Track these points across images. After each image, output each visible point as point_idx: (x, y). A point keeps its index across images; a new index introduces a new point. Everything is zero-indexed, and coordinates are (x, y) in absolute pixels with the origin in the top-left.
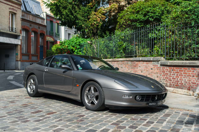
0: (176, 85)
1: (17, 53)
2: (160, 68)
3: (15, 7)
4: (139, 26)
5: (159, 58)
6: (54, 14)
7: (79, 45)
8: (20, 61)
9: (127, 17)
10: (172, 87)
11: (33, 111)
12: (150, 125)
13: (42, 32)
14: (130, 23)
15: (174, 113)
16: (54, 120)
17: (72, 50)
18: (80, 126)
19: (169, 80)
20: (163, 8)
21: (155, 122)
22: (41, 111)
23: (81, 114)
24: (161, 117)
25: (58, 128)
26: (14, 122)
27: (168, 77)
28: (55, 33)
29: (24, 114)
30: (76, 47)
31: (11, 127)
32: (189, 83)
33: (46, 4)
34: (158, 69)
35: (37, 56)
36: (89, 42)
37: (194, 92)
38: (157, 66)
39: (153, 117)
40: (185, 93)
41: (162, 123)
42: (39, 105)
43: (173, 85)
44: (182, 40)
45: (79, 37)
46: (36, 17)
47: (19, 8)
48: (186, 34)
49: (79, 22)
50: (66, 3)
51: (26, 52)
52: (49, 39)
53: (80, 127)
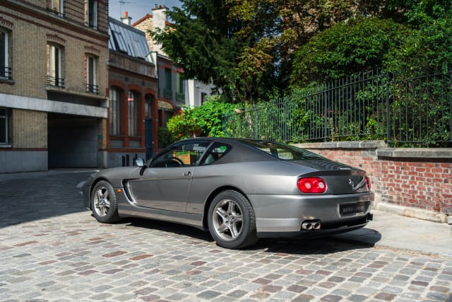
0: (410, 201)
1: (100, 134)
2: (378, 163)
3: (97, 44)
4: (336, 76)
5: (374, 143)
6: (171, 56)
7: (220, 117)
8: (106, 150)
9: (310, 58)
10: (403, 204)
11: (108, 251)
12: (334, 285)
13: (148, 92)
14: (317, 71)
15: (395, 260)
16: (143, 270)
17: (205, 127)
18: (190, 285)
19: (396, 189)
20: (386, 37)
21: (347, 278)
22: (123, 253)
23: (199, 260)
24: (362, 267)
25: (146, 286)
26: (67, 274)
27: (394, 182)
28: (176, 93)
29: (88, 258)
30: (213, 122)
31: (59, 283)
32: (437, 195)
33: (154, 36)
34: (373, 165)
35: (140, 140)
36: (238, 111)
37: (448, 215)
38: (372, 159)
39: (346, 269)
40: (428, 218)
41: (361, 281)
42: (123, 240)
43: (405, 199)
44: (422, 105)
45: (220, 101)
46: (137, 61)
47: (104, 46)
48: (430, 91)
49: (218, 69)
50: (194, 33)
51: (119, 133)
52: (163, 105)
53: (188, 285)
